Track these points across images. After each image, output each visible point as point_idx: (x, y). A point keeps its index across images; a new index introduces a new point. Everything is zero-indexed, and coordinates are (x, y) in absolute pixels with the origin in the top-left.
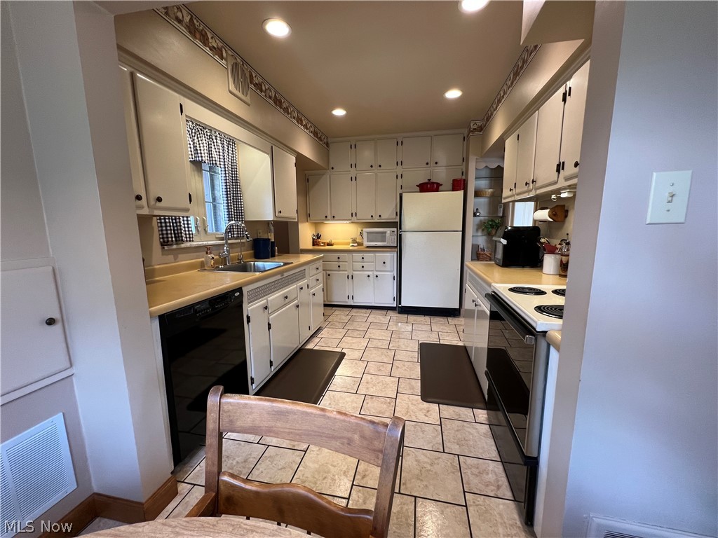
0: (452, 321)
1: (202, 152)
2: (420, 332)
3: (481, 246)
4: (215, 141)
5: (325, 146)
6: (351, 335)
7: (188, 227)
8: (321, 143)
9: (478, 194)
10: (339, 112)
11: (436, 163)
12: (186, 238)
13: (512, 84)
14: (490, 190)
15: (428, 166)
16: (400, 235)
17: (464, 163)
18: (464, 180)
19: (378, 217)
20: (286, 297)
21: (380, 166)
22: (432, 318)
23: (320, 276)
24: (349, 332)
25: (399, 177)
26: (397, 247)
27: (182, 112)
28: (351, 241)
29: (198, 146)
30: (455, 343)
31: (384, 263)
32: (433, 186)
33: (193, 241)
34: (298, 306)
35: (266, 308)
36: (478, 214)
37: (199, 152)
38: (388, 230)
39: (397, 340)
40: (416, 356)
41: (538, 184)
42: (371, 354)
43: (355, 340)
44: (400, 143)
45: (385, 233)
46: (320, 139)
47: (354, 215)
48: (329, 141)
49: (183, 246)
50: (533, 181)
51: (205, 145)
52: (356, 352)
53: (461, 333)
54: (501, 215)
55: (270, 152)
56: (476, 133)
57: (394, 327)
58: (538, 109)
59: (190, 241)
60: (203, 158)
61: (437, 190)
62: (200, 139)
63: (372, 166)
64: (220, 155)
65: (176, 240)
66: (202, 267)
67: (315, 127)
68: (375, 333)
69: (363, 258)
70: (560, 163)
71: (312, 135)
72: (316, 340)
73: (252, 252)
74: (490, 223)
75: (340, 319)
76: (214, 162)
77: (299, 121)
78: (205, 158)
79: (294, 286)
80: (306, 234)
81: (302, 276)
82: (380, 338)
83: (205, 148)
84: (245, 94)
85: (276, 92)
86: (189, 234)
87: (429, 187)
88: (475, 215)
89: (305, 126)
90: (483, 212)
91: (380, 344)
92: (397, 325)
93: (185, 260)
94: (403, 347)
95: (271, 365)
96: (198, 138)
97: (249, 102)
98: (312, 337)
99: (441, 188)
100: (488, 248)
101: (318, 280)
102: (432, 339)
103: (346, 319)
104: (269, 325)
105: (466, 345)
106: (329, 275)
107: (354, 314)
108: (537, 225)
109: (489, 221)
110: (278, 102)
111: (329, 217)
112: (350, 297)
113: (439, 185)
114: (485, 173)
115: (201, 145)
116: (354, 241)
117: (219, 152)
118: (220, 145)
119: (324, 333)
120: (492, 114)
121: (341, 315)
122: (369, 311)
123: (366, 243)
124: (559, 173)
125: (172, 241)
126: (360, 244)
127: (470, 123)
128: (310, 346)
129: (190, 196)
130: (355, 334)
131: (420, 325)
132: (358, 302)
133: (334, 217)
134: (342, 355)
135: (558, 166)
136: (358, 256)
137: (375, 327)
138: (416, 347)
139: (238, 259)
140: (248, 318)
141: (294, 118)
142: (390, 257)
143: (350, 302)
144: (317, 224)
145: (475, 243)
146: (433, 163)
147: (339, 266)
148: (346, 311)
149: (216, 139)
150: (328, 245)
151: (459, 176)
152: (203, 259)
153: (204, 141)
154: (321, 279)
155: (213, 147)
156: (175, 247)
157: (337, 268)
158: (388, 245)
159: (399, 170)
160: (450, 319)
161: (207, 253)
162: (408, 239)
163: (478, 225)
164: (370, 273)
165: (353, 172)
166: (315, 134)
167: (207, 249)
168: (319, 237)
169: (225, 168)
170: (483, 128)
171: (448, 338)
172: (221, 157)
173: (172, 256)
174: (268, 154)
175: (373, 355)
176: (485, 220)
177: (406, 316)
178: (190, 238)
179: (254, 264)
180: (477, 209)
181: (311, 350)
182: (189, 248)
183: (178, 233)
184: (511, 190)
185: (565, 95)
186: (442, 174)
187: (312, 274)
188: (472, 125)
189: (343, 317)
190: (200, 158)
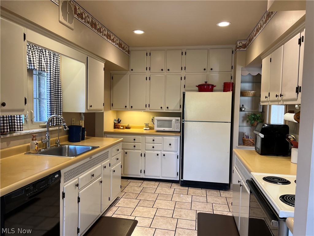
0: (224, 194)
1: (35, 62)
2: (198, 203)
3: (246, 134)
4: (44, 53)
5: (127, 53)
6: (142, 205)
7: (20, 120)
8: (124, 51)
9: (243, 94)
10: (139, 32)
11: (212, 69)
12: (18, 128)
13: (266, 21)
14: (252, 92)
15: (206, 71)
16: (183, 124)
17: (233, 70)
18: (233, 83)
19: (166, 109)
20: (93, 175)
21: (168, 70)
22: (208, 190)
23: (120, 156)
24: (141, 202)
25: (183, 78)
26: (180, 132)
27: (25, 39)
28: (144, 126)
29: (32, 58)
30: (225, 213)
31: (170, 145)
32: (209, 87)
33: (22, 130)
34: (101, 182)
35: (77, 185)
36: (243, 109)
37: (32, 62)
38: (174, 119)
39: (179, 210)
40: (194, 224)
41: (284, 98)
42: (159, 222)
43: (145, 209)
44: (184, 54)
45: (171, 121)
46: (123, 48)
47: (148, 106)
48: (131, 49)
49: (14, 134)
50: (281, 95)
51: (37, 57)
52: (147, 220)
53: (230, 205)
54: (261, 110)
55: (85, 61)
56: (242, 49)
57: (177, 198)
58: (283, 44)
59: (20, 130)
60: (35, 67)
61: (212, 90)
62: (33, 53)
63: (162, 70)
64: (47, 64)
65: (10, 131)
66: (28, 151)
67: (120, 40)
68: (162, 204)
69: (153, 140)
70: (298, 86)
71: (117, 46)
72: (114, 209)
73: (67, 136)
74: (253, 116)
75: (134, 190)
76: (43, 69)
77: (109, 37)
78: (37, 67)
79: (99, 166)
80: (109, 120)
81: (105, 156)
82: (166, 208)
83: (37, 59)
84: (70, 22)
85: (92, 18)
86: (20, 125)
87: (205, 88)
88: (241, 110)
89: (113, 41)
90: (248, 108)
91: (166, 213)
92: (179, 197)
93: (15, 146)
94: (184, 216)
95: (78, 232)
96: (32, 52)
97: (73, 27)
98: (111, 206)
99: (214, 88)
100: (251, 135)
101: (118, 159)
102: (207, 210)
103: (138, 190)
104: (79, 198)
105: (234, 215)
106: (126, 153)
107: (145, 186)
108: (287, 124)
109: (252, 114)
110: (93, 25)
111: (128, 107)
112: (143, 171)
113: (213, 86)
114: (248, 78)
115: (34, 57)
116: (147, 125)
117: (47, 61)
118: (48, 56)
119: (120, 203)
120: (252, 38)
121: (134, 186)
122: (157, 183)
123: (156, 128)
124: (298, 93)
125: (7, 131)
126: (151, 128)
127: (237, 42)
128: (109, 214)
129: (25, 99)
130: (146, 204)
131: (198, 197)
132: (148, 175)
133: (132, 107)
134: (135, 223)
135: (297, 88)
136: (150, 139)
137: (162, 198)
138: (194, 217)
139: (56, 143)
140: (64, 194)
141: (105, 35)
142: (175, 140)
143: (142, 176)
144: (118, 112)
145: (241, 131)
146: (209, 70)
147: (135, 146)
148: (139, 183)
149: (45, 52)
150: (127, 128)
151: (228, 80)
152: (29, 144)
153: (37, 54)
154: (120, 158)
155: (43, 58)
156: (8, 136)
157: (133, 148)
158: (174, 130)
159: (183, 73)
160: (222, 192)
161: (33, 140)
162: (189, 127)
163: (243, 117)
164: (159, 152)
165: (148, 73)
166: (120, 45)
167: (33, 136)
168: (119, 121)
169: (51, 73)
170: (247, 46)
171: (220, 209)
172: (48, 65)
173: (6, 143)
174: (84, 63)
175: (160, 223)
176: (249, 113)
177: (187, 188)
178: (20, 128)
179: (68, 147)
180: (243, 105)
181: (110, 218)
182: (19, 136)
183: (12, 125)
184: (266, 97)
185: (300, 40)
186: (216, 78)
187: (113, 154)
188: (238, 43)
189: (136, 188)
190: (33, 67)
